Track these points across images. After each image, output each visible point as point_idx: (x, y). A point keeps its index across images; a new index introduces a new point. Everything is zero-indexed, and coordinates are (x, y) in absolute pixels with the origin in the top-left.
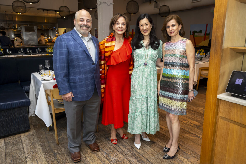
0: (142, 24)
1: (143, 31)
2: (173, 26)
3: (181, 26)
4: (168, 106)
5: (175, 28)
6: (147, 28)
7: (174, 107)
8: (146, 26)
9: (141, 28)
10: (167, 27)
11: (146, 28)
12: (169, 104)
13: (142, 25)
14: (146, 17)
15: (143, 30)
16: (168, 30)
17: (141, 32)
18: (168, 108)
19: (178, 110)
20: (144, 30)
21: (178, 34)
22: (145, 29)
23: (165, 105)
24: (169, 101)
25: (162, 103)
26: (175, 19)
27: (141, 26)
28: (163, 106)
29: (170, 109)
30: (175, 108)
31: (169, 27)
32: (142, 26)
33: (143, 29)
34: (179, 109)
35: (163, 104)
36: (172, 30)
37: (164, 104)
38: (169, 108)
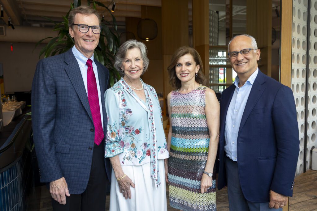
2: (188, 64)
3: (198, 67)
4: (185, 202)
5: (190, 68)
7: (195, 204)
10: (177, 65)
12: (187, 198)
16: (178, 69)
18: (186, 205)
19: (204, 208)
21: (194, 78)
23: (179, 200)
24: (186, 193)
25: (174, 197)
26: (191, 53)
28: (176, 201)
29: (190, 207)
30: (198, 205)
31: (180, 65)
34: (205, 206)
35: (174, 199)
36: (186, 70)
37: (178, 198)
38: (188, 205)
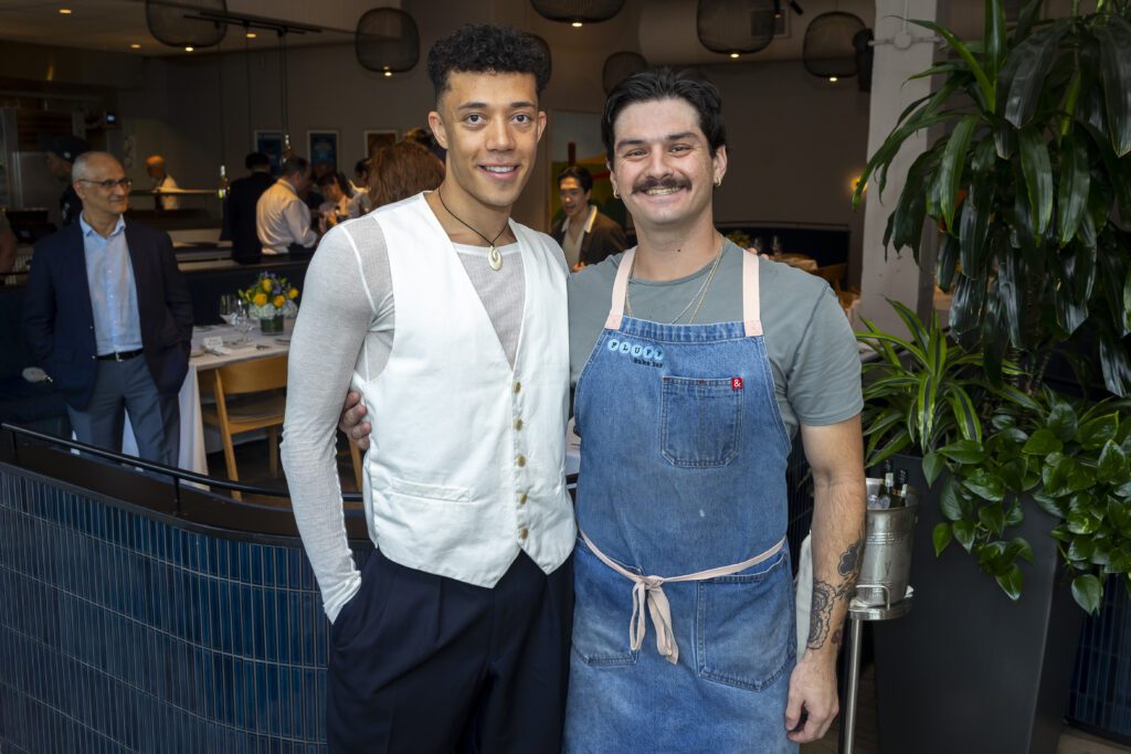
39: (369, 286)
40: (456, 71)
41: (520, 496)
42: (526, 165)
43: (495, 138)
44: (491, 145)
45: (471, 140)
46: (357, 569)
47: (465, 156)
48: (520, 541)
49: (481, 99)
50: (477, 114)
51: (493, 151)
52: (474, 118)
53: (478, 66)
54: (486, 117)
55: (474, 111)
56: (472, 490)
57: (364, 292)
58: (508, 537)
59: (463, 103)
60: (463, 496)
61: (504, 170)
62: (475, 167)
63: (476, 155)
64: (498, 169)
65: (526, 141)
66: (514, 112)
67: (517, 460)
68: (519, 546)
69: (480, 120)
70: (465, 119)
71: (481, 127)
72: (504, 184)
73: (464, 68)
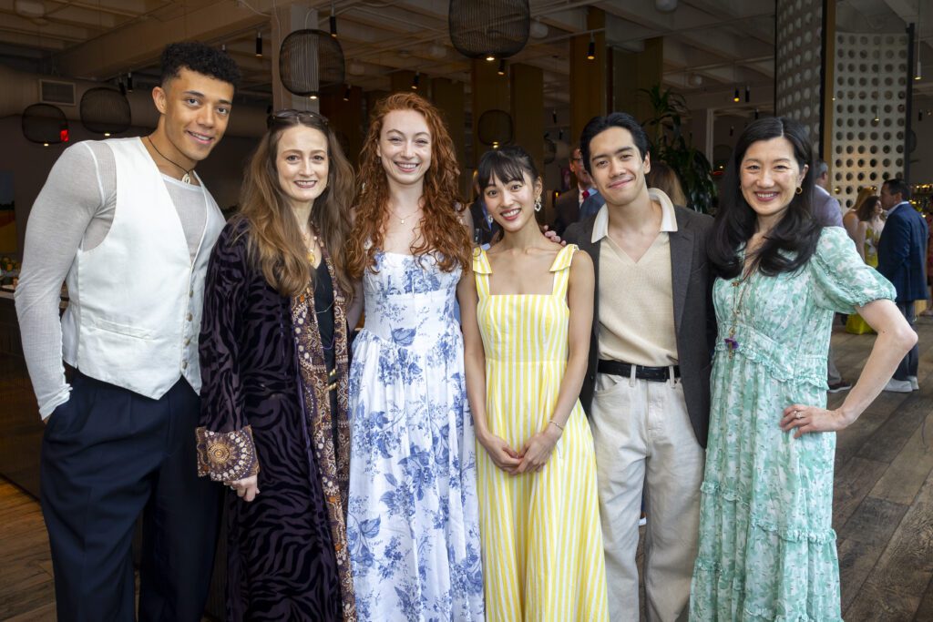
0: (756, 160)
1: (756, 193)
6: (777, 184)
8: (773, 173)
9: (748, 177)
11: (772, 184)
13: (755, 164)
14: (785, 132)
15: (757, 189)
17: (745, 196)
20: (760, 187)
22: (769, 188)
27: (750, 168)
32: (755, 167)
33: (755, 183)
39: (103, 185)
40: (187, 68)
41: (186, 340)
42: (218, 138)
43: (205, 117)
44: (201, 121)
45: (186, 113)
46: (67, 382)
47: (180, 123)
48: (183, 370)
49: (201, 90)
50: (196, 99)
51: (200, 125)
52: (192, 101)
53: (204, 71)
54: (201, 103)
55: (194, 97)
56: (154, 332)
57: (99, 188)
58: (175, 366)
59: (189, 90)
60: (147, 335)
61: (205, 138)
62: (185, 132)
63: (188, 124)
64: (200, 137)
65: (222, 124)
66: (218, 105)
67: (187, 317)
68: (181, 372)
69: (196, 104)
70: (186, 100)
71: (196, 108)
72: (201, 147)
73: (193, 68)
